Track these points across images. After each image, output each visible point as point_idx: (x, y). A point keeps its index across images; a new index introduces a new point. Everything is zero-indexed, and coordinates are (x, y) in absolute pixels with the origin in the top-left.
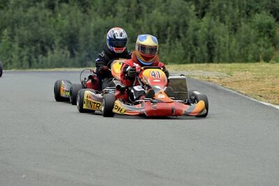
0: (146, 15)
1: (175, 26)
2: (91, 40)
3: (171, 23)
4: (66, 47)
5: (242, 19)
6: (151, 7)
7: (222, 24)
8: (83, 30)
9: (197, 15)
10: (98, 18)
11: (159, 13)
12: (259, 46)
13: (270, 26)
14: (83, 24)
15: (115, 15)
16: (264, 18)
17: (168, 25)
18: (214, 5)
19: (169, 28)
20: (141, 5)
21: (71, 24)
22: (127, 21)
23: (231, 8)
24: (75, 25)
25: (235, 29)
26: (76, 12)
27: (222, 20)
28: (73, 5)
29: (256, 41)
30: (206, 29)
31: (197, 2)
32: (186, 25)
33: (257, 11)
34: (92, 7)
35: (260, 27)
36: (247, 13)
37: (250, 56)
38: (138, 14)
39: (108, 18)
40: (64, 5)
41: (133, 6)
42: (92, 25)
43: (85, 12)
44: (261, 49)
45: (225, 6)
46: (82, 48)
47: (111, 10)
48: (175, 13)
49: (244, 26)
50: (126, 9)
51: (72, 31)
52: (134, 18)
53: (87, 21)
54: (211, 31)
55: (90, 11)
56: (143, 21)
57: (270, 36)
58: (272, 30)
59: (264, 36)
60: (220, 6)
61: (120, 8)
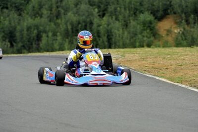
0: (63, 16)
1: (84, 24)
2: (25, 35)
3: (81, 22)
4: (7, 40)
5: (131, 18)
6: (67, 10)
7: (117, 22)
8: (18, 28)
9: (99, 16)
10: (29, 19)
11: (73, 15)
12: (144, 36)
13: (150, 23)
14: (19, 24)
15: (41, 17)
16: (147, 17)
17: (79, 23)
18: (111, 8)
19: (80, 25)
20: (60, 9)
21: (10, 24)
22: (50, 21)
23: (123, 10)
24: (13, 24)
25: (126, 25)
26: (14, 15)
27: (117, 19)
28: (11, 10)
29: (141, 33)
30: (106, 26)
31: (99, 7)
32: (91, 23)
33: (142, 12)
34: (25, 11)
35: (144, 23)
36: (135, 13)
37: (137, 44)
38: (58, 16)
39: (36, 19)
40: (5, 10)
41: (54, 10)
42: (25, 24)
43: (20, 15)
44: (145, 39)
45: (119, 9)
46: (18, 41)
47: (38, 13)
48: (84, 15)
49: (133, 23)
50: (49, 12)
51: (11, 29)
52: (55, 18)
53: (22, 21)
54: (110, 26)
55: (24, 15)
56: (61, 20)
57: (151, 30)
58: (152, 26)
59: (147, 29)
60: (115, 9)
61: (45, 12)
